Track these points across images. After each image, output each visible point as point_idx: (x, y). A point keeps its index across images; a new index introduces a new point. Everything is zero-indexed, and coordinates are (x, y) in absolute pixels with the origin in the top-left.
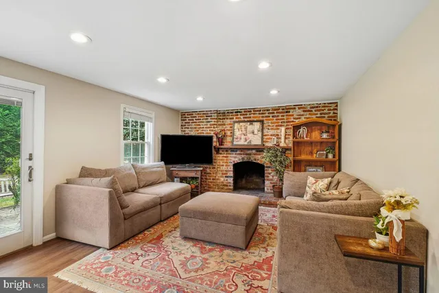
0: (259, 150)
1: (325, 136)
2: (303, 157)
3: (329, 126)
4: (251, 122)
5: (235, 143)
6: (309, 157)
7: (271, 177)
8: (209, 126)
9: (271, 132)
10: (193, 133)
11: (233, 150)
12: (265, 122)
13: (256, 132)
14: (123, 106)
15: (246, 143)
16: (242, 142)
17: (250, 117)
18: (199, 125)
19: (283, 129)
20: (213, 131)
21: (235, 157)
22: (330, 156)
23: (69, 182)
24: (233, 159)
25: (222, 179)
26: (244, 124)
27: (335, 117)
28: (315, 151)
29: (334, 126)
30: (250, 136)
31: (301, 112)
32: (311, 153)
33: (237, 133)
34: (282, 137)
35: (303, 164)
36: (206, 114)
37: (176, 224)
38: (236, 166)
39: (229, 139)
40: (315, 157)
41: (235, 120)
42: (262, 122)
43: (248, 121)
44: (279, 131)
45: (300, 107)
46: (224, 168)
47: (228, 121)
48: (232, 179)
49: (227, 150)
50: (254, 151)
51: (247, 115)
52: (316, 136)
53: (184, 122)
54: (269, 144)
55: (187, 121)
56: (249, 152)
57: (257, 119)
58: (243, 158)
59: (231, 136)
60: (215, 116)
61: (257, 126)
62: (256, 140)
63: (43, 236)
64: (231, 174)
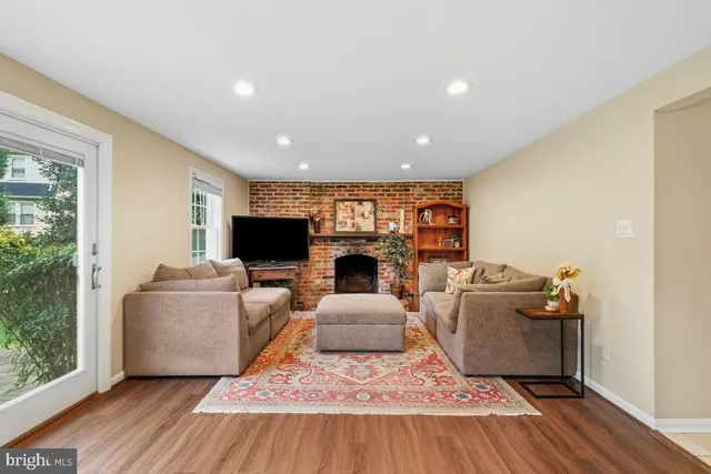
0: (372, 238)
1: (451, 221)
2: (427, 246)
3: (454, 208)
4: (360, 201)
5: (337, 229)
6: (433, 247)
7: (386, 274)
8: (297, 204)
9: (386, 215)
10: (271, 214)
11: (335, 239)
12: (378, 201)
13: (367, 215)
14: (192, 170)
15: (353, 230)
16: (348, 229)
17: (358, 195)
18: (282, 202)
19: (402, 211)
20: (303, 211)
21: (338, 250)
22: (457, 245)
23: (143, 288)
24: (334, 252)
25: (318, 282)
26: (350, 203)
27: (460, 198)
28: (440, 239)
29: (460, 210)
30: (358, 220)
31: (421, 190)
32: (435, 242)
33: (341, 216)
34: (400, 222)
35: (426, 255)
36: (293, 187)
37: (294, 341)
38: (339, 262)
39: (328, 224)
40: (440, 246)
41: (336, 197)
42: (374, 201)
43: (355, 200)
44: (396, 214)
45: (422, 185)
46: (321, 265)
47: (326, 199)
48: (333, 280)
49: (325, 239)
50: (364, 241)
51: (354, 192)
52: (440, 221)
53: (255, 197)
54: (384, 232)
55: (261, 196)
56: (356, 242)
57: (369, 197)
58: (349, 251)
59: (331, 220)
60: (306, 190)
61: (368, 206)
62: (367, 226)
63: (112, 376)
64: (332, 273)
